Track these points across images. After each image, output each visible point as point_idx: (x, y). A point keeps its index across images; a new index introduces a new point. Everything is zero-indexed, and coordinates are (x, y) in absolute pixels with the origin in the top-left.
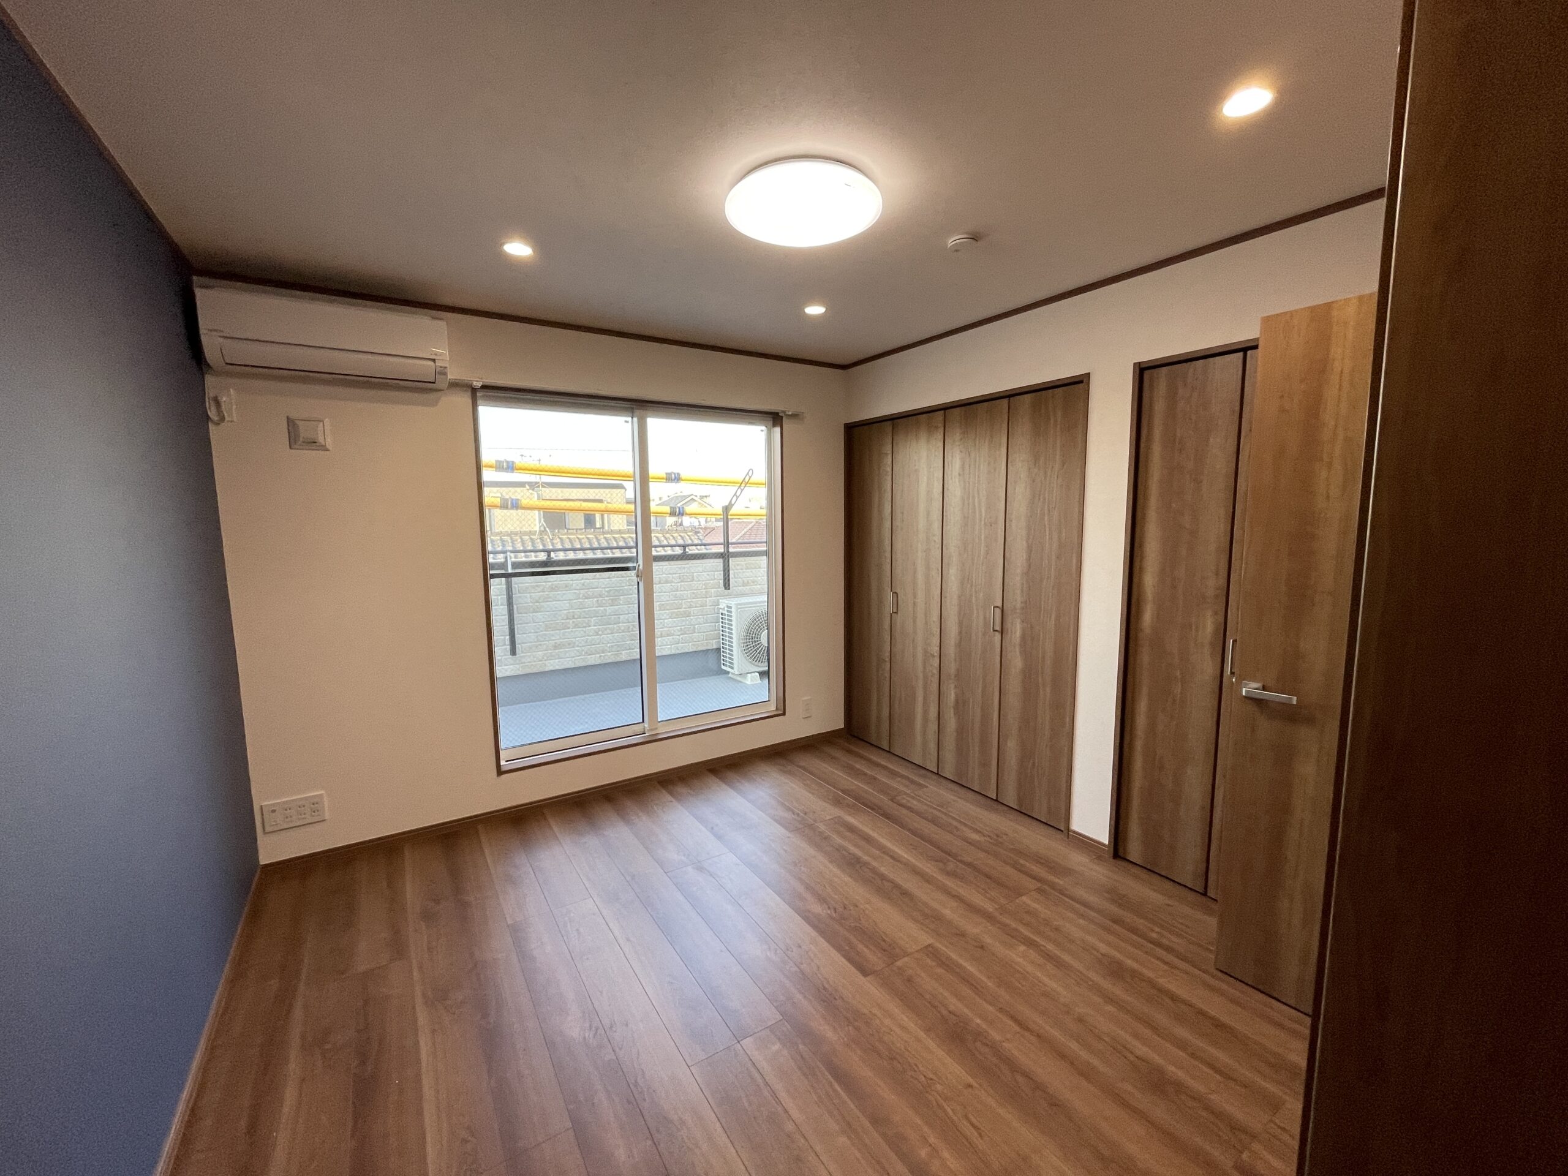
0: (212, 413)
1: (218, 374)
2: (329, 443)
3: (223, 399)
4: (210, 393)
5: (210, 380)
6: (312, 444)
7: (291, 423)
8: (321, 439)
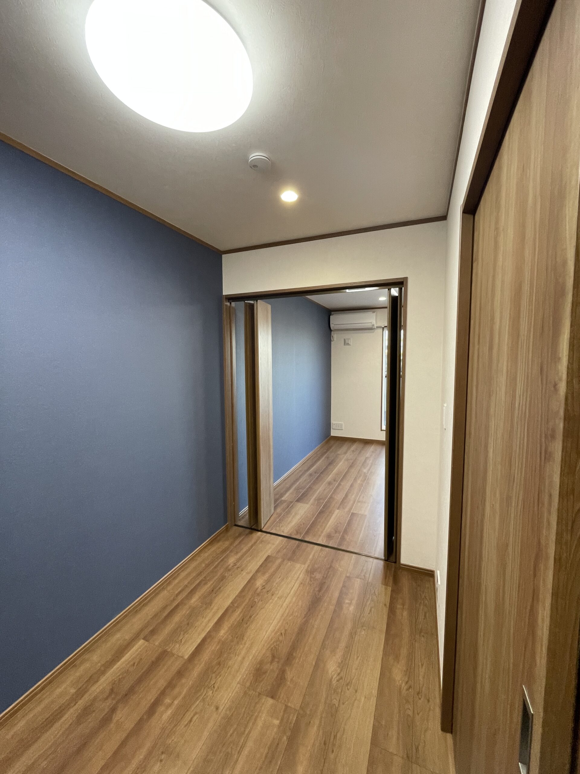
0: (332, 340)
1: (334, 331)
2: (351, 344)
3: (334, 336)
4: (332, 334)
5: (332, 333)
6: (348, 344)
7: (345, 340)
8: (349, 343)
